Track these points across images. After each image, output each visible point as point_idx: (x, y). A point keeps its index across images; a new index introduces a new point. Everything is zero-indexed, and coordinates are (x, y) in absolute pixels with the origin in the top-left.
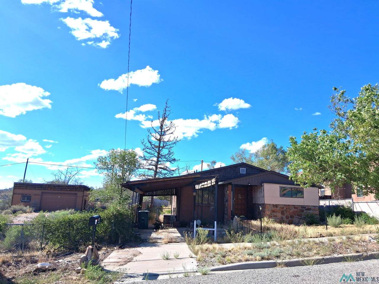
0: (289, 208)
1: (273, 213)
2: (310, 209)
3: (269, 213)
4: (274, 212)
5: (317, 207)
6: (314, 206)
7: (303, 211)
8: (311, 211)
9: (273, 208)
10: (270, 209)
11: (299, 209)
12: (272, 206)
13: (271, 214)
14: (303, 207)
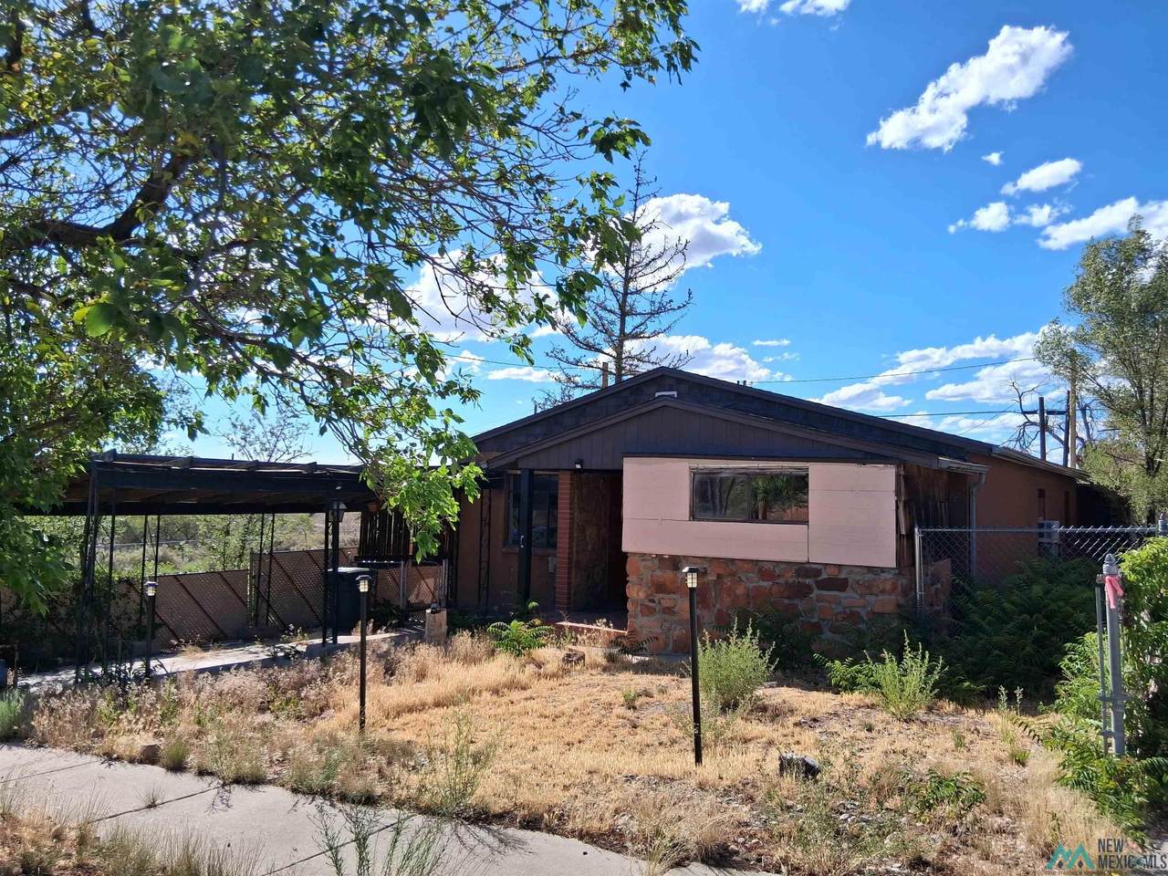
0: (733, 574)
1: (661, 595)
2: (841, 585)
3: (642, 595)
4: (662, 592)
5: (884, 576)
6: (870, 569)
7: (803, 591)
8: (849, 593)
9: (658, 573)
10: (647, 576)
11: (781, 581)
12: (656, 561)
13: (653, 601)
14: (805, 569)
